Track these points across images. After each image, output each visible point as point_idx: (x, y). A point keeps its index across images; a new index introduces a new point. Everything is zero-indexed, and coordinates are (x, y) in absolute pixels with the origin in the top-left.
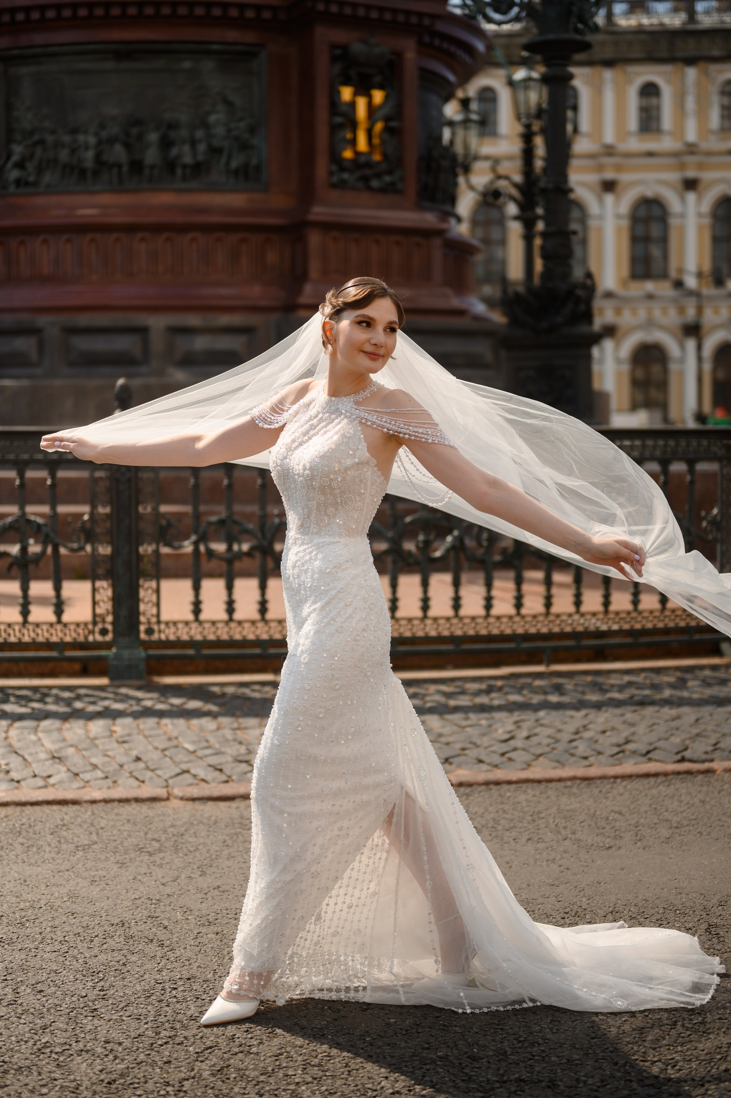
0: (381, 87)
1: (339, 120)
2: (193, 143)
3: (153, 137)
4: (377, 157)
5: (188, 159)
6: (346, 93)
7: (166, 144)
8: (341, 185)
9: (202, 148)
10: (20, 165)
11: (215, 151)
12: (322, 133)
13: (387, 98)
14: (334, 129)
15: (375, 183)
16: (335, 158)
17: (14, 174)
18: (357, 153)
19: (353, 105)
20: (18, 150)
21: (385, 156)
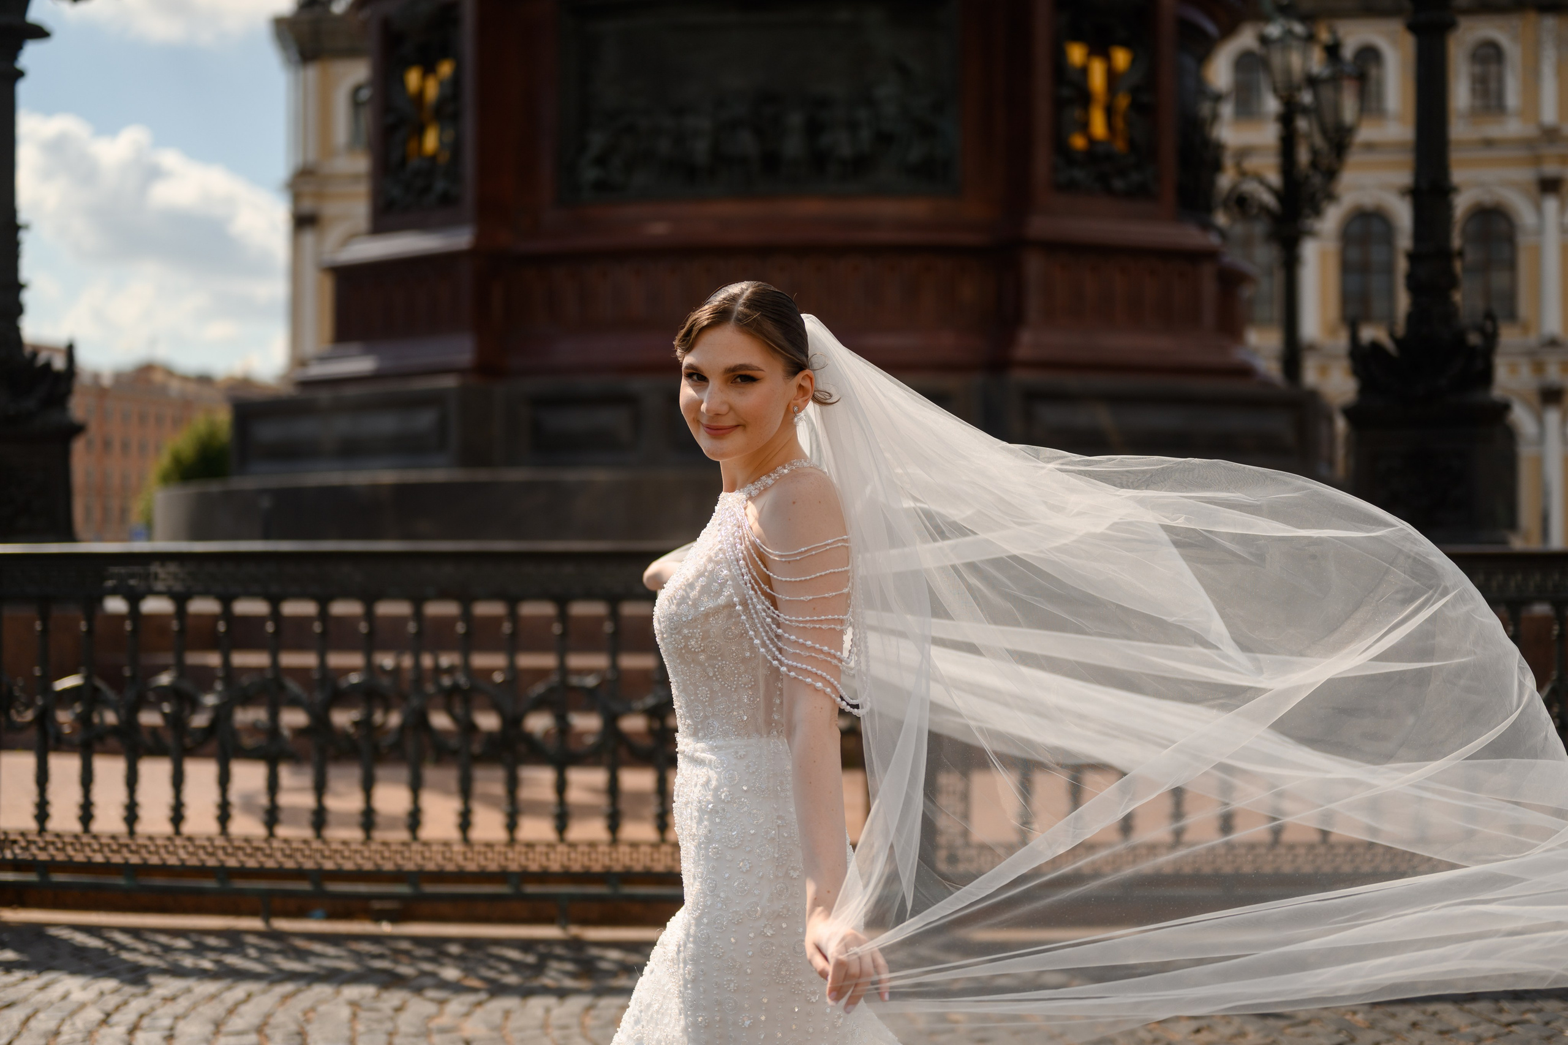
0: (1125, 44)
1: (1066, 92)
2: (853, 126)
3: (795, 119)
4: (1120, 145)
5: (845, 149)
6: (1076, 54)
7: (814, 129)
8: (1070, 187)
9: (865, 134)
10: (601, 161)
11: (884, 139)
12: (1043, 110)
13: (1133, 62)
14: (1060, 105)
15: (1118, 184)
16: (1061, 147)
17: (591, 174)
18: (1092, 141)
19: (1084, 71)
20: (597, 140)
21: (1132, 144)
